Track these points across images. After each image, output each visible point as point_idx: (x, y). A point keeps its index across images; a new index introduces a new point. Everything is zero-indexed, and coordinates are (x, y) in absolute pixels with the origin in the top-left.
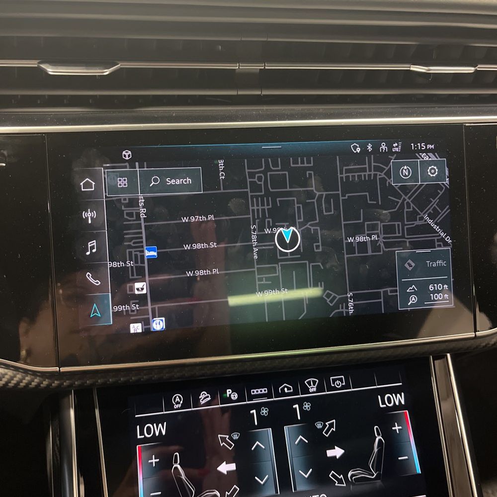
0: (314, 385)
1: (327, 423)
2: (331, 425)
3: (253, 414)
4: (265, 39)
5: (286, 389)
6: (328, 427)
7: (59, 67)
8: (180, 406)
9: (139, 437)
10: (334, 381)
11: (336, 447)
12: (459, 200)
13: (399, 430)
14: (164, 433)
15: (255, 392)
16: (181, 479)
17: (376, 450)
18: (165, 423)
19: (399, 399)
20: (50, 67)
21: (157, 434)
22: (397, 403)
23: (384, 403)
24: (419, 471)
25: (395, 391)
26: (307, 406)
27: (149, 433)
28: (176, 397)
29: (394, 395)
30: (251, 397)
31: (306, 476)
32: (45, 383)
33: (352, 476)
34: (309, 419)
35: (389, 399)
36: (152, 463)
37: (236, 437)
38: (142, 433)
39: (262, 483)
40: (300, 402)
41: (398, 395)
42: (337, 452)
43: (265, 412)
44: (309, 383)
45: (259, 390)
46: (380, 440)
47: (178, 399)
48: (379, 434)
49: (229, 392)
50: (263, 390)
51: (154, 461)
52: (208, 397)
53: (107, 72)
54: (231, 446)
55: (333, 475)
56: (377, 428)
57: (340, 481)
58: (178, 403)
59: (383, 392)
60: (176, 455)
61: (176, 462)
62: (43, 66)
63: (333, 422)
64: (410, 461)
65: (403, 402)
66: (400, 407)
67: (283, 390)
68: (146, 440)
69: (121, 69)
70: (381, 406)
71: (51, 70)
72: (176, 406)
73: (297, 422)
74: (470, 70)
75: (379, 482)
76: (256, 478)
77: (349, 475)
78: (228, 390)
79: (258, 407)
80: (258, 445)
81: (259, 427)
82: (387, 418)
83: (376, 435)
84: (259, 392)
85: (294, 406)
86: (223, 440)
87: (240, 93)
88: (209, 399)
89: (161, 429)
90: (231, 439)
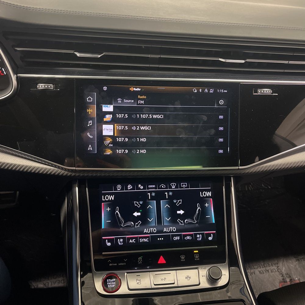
0: (174, 185)
1: (178, 201)
2: (180, 202)
3: (149, 194)
4: (161, 46)
5: (163, 186)
6: (178, 202)
7: (82, 54)
8: (120, 189)
9: (103, 200)
10: (183, 185)
11: (181, 210)
12: (236, 114)
13: (207, 206)
14: (113, 199)
15: (150, 186)
16: (119, 217)
17: (197, 213)
18: (114, 196)
19: (209, 194)
20: (78, 53)
21: (110, 199)
22: (208, 195)
23: (202, 195)
24: (214, 222)
25: (208, 191)
26: (171, 194)
27: (107, 199)
28: (118, 186)
29: (207, 192)
30: (148, 188)
31: (168, 220)
32: (69, 174)
33: (186, 221)
34: (171, 198)
35: (205, 193)
36: (108, 210)
37: (141, 203)
38: (104, 199)
39: (150, 221)
40: (168, 192)
41: (209, 192)
42: (181, 212)
43: (153, 194)
44: (172, 185)
45: (152, 186)
46: (199, 209)
47: (119, 187)
48: (199, 207)
49: (140, 185)
50: (153, 186)
51: (108, 209)
52: (131, 187)
53: (99, 56)
54: (139, 206)
55: (179, 221)
56: (198, 205)
57: (182, 223)
58: (119, 188)
59: (202, 191)
60: (117, 208)
61: (117, 210)
62: (75, 53)
63: (181, 201)
64: (211, 218)
65: (210, 195)
66: (209, 197)
67: (161, 186)
68: (106, 201)
69: (104, 55)
70: (201, 196)
71: (78, 55)
72: (118, 189)
73: (166, 199)
74: (243, 61)
75: (197, 225)
76: (148, 219)
77: (185, 221)
78: (139, 185)
79: (151, 192)
80: (150, 206)
81: (151, 199)
82: (203, 201)
84: (152, 187)
85: (165, 193)
86: (136, 203)
87: (150, 66)
88: (131, 188)
89: (112, 198)
90: (139, 203)
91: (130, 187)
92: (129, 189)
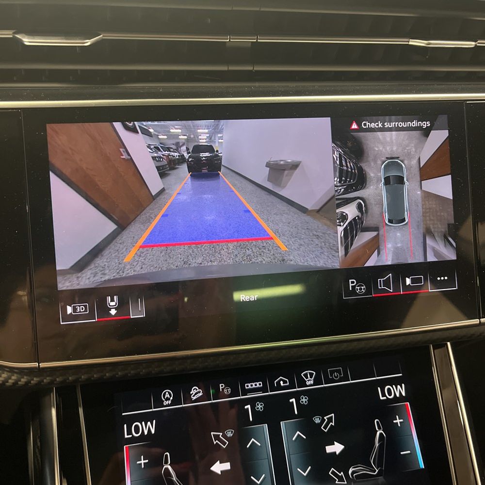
0: (311, 377)
1: (325, 418)
2: (330, 420)
3: (248, 409)
4: (258, 9)
5: (282, 382)
6: (327, 421)
7: (36, 37)
8: (170, 402)
9: (126, 436)
10: (332, 372)
11: (335, 443)
12: (462, 181)
13: (400, 422)
14: (153, 432)
15: (249, 386)
16: (172, 481)
17: (377, 445)
18: (154, 421)
19: (400, 390)
20: (26, 37)
21: (146, 433)
22: (398, 395)
23: (384, 395)
24: (422, 466)
25: (395, 382)
26: (304, 400)
27: (137, 432)
29: (394, 386)
30: (245, 392)
31: (305, 474)
33: (353, 473)
34: (306, 413)
35: (389, 390)
36: (141, 464)
37: (230, 434)
38: (129, 433)
39: (259, 483)
40: (297, 395)
41: (399, 386)
42: (337, 448)
43: (260, 407)
44: (306, 375)
45: (253, 384)
46: (381, 434)
47: (167, 395)
48: (379, 428)
49: (221, 386)
50: (258, 384)
51: (143, 462)
53: (88, 43)
54: (224, 443)
55: (333, 473)
56: (377, 422)
57: (341, 479)
58: (168, 399)
59: (383, 384)
60: (167, 455)
61: (166, 463)
62: (18, 36)
63: (332, 416)
64: (413, 454)
65: (404, 394)
66: (401, 399)
67: (278, 383)
68: (133, 440)
69: (102, 41)
70: (381, 398)
71: (27, 41)
72: (166, 403)
73: (293, 416)
74: (471, 44)
75: (381, 479)
76: (252, 477)
77: (350, 472)
79: (253, 402)
80: (253, 442)
81: (254, 423)
82: (387, 410)
83: (377, 429)
84: (254, 386)
85: (291, 401)
86: (217, 437)
87: (232, 68)
88: (201, 394)
89: (151, 427)
90: (224, 436)
91: (196, 394)
92: (195, 398)
